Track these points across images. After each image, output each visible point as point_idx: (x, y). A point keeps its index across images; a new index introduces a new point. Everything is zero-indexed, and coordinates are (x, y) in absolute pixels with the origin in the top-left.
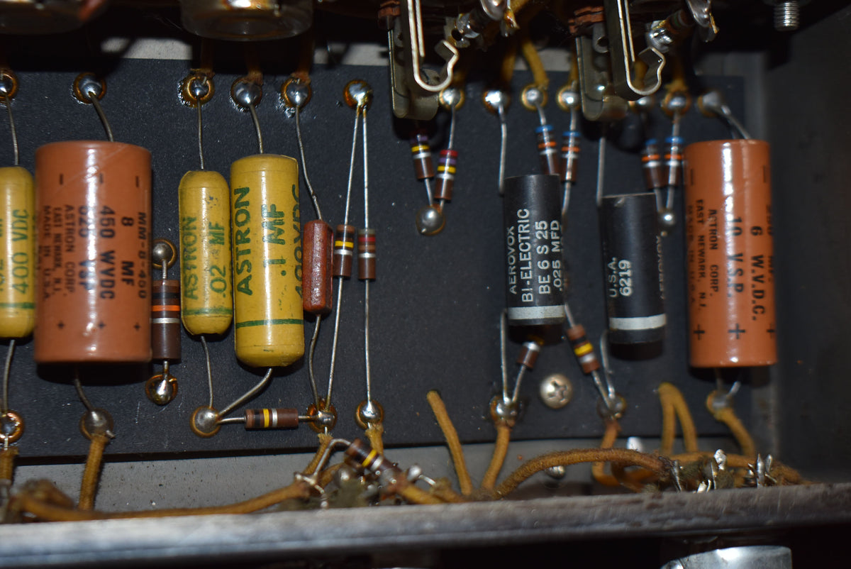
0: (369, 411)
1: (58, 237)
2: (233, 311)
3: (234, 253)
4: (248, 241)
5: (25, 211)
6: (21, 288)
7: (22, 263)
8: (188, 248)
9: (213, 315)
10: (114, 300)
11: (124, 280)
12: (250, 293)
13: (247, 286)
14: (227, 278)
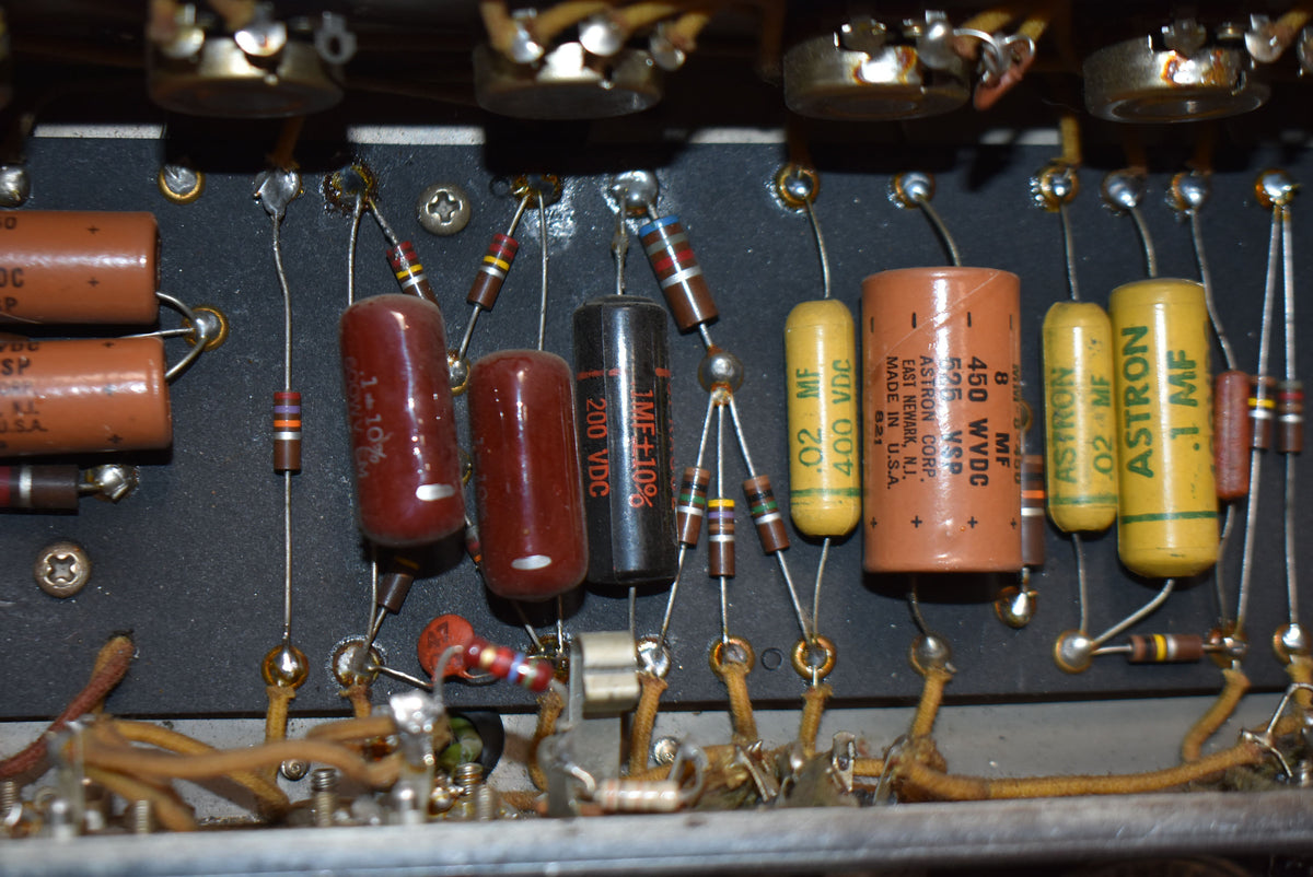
0: (1293, 636)
1: (910, 400)
2: (1121, 498)
3: (1123, 420)
4: (1146, 401)
5: (847, 361)
6: (845, 468)
7: (845, 433)
8: (1063, 411)
9: (1099, 505)
10: (987, 487)
11: (998, 459)
12: (1149, 474)
13: (1145, 464)
14: (1113, 454)
